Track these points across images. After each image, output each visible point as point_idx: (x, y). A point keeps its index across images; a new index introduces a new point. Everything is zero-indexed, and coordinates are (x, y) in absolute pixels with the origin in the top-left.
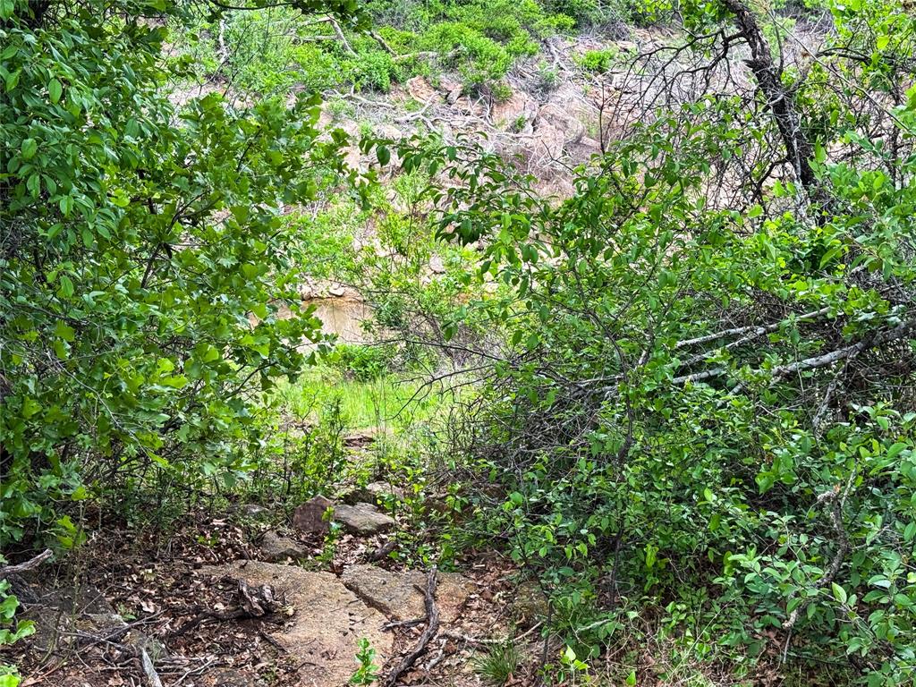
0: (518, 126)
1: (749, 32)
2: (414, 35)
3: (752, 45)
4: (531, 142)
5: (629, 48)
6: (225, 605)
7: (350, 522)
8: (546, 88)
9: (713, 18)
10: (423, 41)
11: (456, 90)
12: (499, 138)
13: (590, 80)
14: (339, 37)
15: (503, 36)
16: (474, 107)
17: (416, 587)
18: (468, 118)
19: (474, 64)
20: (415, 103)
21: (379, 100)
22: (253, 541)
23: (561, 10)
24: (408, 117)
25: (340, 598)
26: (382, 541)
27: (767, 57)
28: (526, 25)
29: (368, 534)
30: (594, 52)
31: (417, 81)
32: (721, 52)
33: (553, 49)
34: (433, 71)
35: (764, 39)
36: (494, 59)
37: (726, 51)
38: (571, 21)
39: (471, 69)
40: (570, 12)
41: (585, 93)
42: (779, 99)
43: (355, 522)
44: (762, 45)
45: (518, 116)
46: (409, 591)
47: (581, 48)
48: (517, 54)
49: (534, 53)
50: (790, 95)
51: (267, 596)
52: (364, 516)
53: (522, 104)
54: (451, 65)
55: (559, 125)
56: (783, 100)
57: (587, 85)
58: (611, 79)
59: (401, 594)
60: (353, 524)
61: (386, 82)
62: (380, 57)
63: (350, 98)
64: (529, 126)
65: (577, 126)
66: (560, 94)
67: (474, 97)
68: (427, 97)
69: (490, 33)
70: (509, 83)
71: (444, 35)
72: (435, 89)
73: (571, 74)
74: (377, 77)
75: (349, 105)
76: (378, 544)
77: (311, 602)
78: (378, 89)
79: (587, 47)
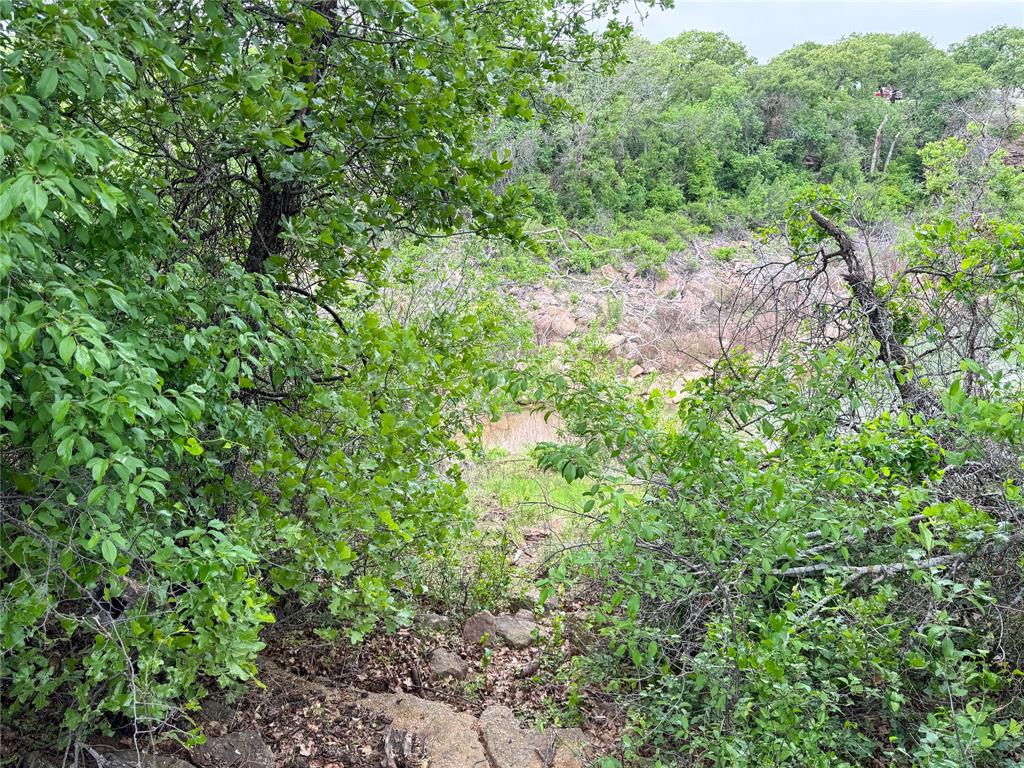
0: (671, 295)
1: (846, 252)
2: (607, 238)
3: (849, 262)
4: (680, 305)
5: (746, 245)
6: (373, 748)
7: (508, 636)
8: (691, 270)
9: (814, 239)
10: (612, 242)
11: (632, 272)
12: (659, 303)
13: (720, 265)
14: (560, 240)
15: (665, 239)
16: (643, 283)
17: (537, 752)
18: (639, 290)
19: (644, 256)
20: (606, 280)
21: (583, 278)
22: (424, 657)
23: (702, 222)
24: (601, 289)
25: (470, 755)
26: (532, 655)
27: (861, 272)
28: (679, 231)
29: (521, 648)
30: (723, 248)
31: (608, 267)
32: (821, 267)
33: (696, 246)
34: (618, 260)
35: (858, 258)
36: (657, 253)
37: (825, 265)
38: (708, 229)
39: (642, 260)
40: (708, 224)
41: (717, 274)
42: (874, 308)
43: (511, 635)
44: (857, 263)
45: (672, 289)
46: (530, 756)
47: (715, 245)
48: (673, 250)
49: (684, 249)
50: (883, 305)
51: (406, 747)
52: (520, 628)
53: (675, 282)
54: (630, 257)
55: (699, 294)
56: (876, 309)
57: (718, 269)
58: (734, 265)
59: (522, 758)
60: (509, 638)
61: (588, 268)
62: (585, 253)
63: (565, 278)
64: (679, 295)
65: (711, 295)
66: (701, 275)
67: (644, 276)
68: (614, 277)
69: (656, 237)
70: (666, 268)
71: (626, 239)
72: (619, 272)
73: (708, 262)
74: (582, 264)
75: (565, 281)
76: (528, 658)
77: (445, 755)
78: (583, 271)
79: (719, 245)
